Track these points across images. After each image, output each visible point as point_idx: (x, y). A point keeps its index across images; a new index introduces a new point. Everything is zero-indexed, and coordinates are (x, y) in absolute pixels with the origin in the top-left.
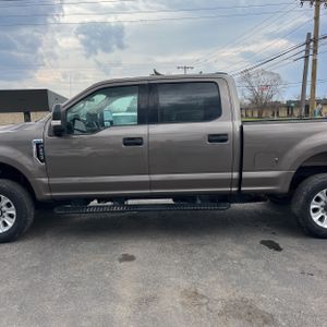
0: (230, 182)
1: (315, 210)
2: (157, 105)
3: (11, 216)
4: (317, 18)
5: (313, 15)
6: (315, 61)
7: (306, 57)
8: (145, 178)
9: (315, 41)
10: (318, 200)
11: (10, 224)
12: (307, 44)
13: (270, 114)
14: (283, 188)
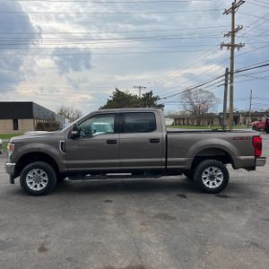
0: (161, 163)
1: (205, 178)
2: (124, 123)
3: (45, 181)
4: (232, 58)
5: (230, 56)
6: (232, 88)
7: (226, 85)
8: (117, 161)
9: (232, 74)
10: (206, 173)
11: (44, 186)
12: (226, 75)
13: (206, 123)
14: (188, 166)
